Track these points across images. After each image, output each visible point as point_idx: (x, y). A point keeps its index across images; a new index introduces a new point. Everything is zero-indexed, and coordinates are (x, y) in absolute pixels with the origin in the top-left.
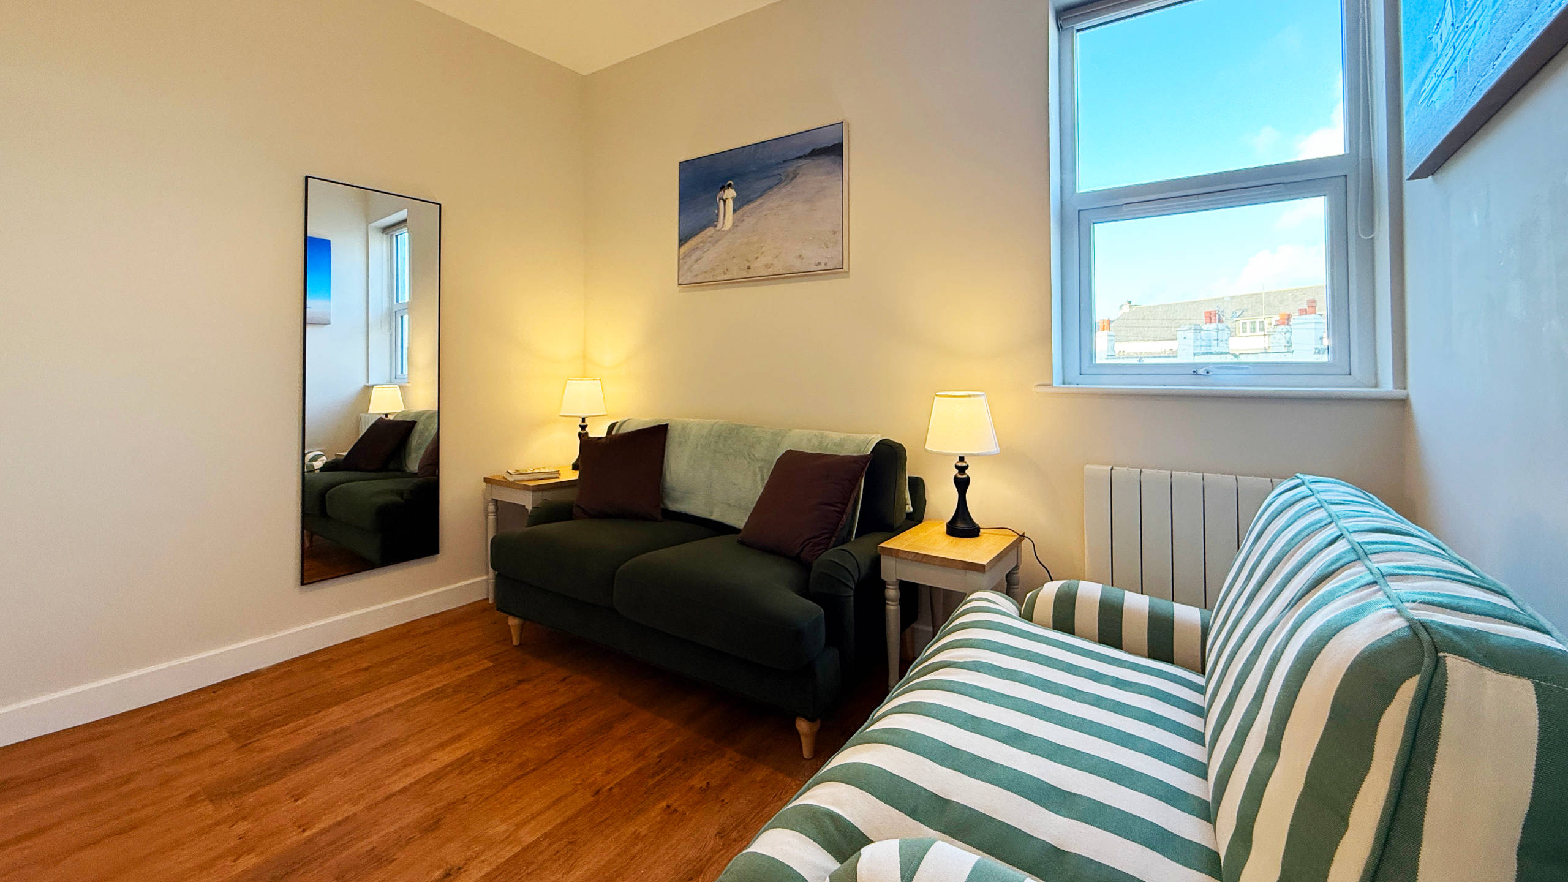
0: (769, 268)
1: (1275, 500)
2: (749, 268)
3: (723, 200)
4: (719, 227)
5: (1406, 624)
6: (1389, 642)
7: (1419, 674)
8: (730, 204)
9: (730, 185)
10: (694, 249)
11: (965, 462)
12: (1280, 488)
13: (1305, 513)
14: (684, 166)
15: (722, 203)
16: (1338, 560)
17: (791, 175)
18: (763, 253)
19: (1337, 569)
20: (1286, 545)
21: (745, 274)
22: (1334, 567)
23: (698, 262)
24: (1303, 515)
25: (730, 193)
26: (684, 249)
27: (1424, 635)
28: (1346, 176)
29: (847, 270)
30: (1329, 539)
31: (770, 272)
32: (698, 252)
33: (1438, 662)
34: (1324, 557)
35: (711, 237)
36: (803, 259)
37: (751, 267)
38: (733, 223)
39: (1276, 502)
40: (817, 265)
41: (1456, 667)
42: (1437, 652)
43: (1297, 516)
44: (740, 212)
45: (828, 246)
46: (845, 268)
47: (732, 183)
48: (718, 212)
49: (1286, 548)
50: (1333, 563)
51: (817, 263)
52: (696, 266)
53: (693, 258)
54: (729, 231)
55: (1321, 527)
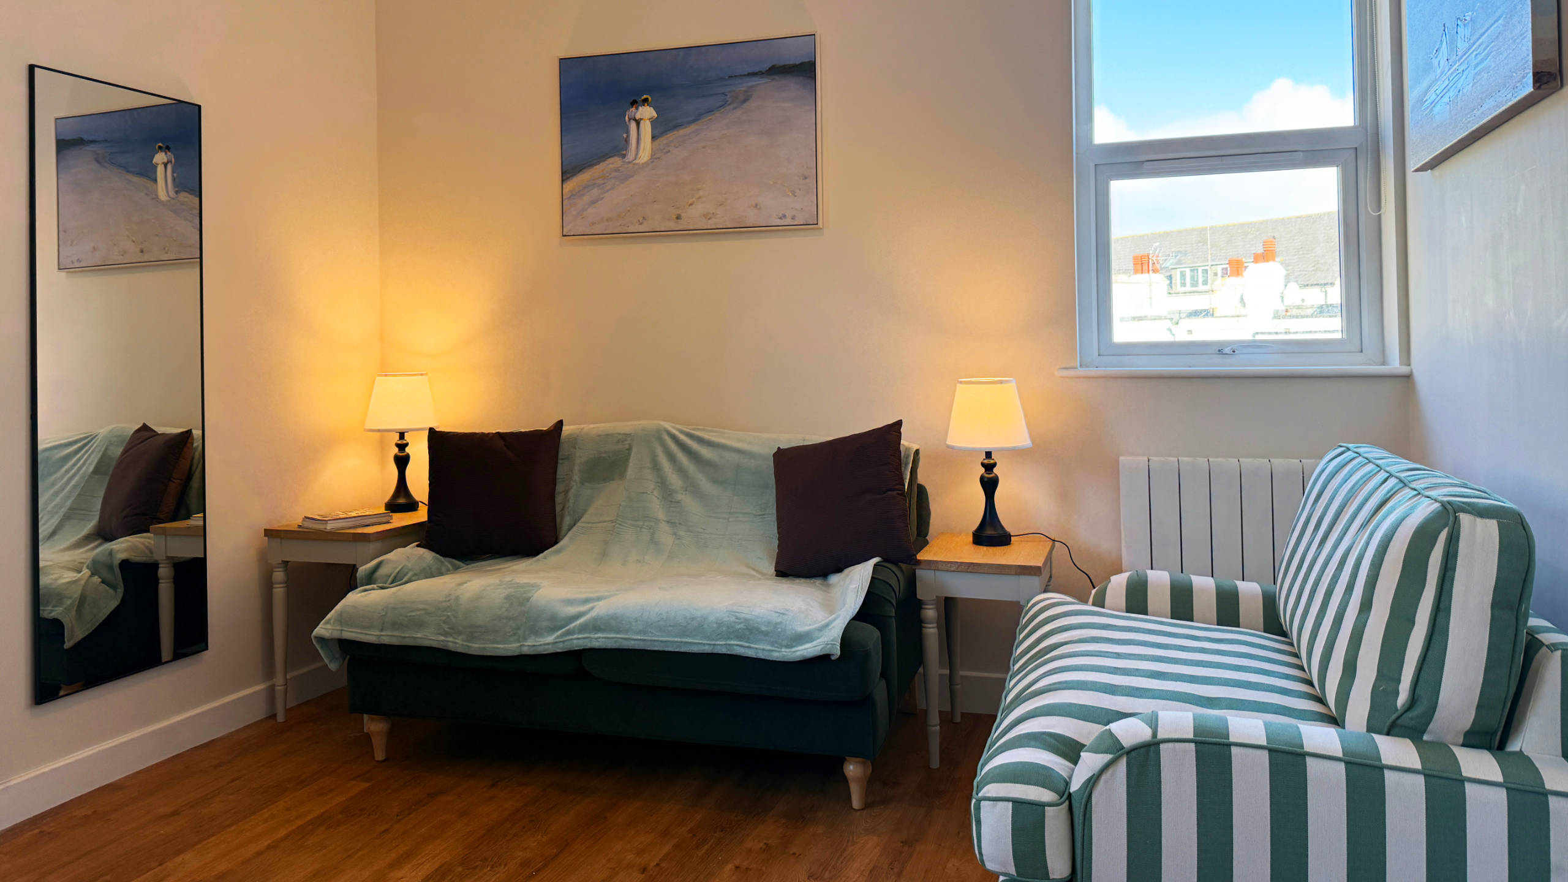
0: (709, 219)
1: (1327, 466)
2: (678, 217)
3: (635, 120)
4: (631, 156)
5: (1440, 504)
6: (1431, 515)
7: (1447, 526)
8: (647, 128)
9: (646, 100)
10: (587, 187)
11: (993, 459)
12: (1328, 457)
13: (1357, 469)
14: (567, 65)
15: (633, 125)
16: (1391, 489)
17: (742, 97)
18: (700, 198)
19: (1392, 495)
20: (1348, 493)
21: (672, 225)
22: (1390, 494)
23: (596, 205)
24: (1356, 470)
25: (646, 113)
26: (570, 185)
27: (1449, 507)
28: (1356, 148)
29: (821, 227)
30: (1382, 480)
31: (711, 224)
32: (595, 192)
33: (1456, 518)
34: (1379, 494)
35: (617, 170)
36: (760, 209)
37: (683, 215)
38: (652, 155)
39: (1328, 468)
40: (780, 218)
41: (1465, 519)
42: (1455, 513)
43: (1352, 472)
44: (663, 141)
45: (796, 194)
46: (820, 224)
47: (650, 99)
48: (628, 136)
49: (1349, 495)
50: (1388, 492)
51: (781, 215)
52: (591, 211)
53: (587, 198)
54: (646, 164)
55: (1373, 475)
